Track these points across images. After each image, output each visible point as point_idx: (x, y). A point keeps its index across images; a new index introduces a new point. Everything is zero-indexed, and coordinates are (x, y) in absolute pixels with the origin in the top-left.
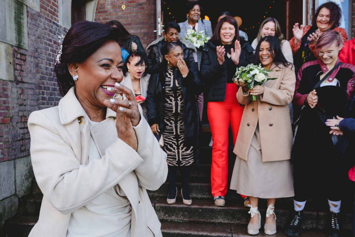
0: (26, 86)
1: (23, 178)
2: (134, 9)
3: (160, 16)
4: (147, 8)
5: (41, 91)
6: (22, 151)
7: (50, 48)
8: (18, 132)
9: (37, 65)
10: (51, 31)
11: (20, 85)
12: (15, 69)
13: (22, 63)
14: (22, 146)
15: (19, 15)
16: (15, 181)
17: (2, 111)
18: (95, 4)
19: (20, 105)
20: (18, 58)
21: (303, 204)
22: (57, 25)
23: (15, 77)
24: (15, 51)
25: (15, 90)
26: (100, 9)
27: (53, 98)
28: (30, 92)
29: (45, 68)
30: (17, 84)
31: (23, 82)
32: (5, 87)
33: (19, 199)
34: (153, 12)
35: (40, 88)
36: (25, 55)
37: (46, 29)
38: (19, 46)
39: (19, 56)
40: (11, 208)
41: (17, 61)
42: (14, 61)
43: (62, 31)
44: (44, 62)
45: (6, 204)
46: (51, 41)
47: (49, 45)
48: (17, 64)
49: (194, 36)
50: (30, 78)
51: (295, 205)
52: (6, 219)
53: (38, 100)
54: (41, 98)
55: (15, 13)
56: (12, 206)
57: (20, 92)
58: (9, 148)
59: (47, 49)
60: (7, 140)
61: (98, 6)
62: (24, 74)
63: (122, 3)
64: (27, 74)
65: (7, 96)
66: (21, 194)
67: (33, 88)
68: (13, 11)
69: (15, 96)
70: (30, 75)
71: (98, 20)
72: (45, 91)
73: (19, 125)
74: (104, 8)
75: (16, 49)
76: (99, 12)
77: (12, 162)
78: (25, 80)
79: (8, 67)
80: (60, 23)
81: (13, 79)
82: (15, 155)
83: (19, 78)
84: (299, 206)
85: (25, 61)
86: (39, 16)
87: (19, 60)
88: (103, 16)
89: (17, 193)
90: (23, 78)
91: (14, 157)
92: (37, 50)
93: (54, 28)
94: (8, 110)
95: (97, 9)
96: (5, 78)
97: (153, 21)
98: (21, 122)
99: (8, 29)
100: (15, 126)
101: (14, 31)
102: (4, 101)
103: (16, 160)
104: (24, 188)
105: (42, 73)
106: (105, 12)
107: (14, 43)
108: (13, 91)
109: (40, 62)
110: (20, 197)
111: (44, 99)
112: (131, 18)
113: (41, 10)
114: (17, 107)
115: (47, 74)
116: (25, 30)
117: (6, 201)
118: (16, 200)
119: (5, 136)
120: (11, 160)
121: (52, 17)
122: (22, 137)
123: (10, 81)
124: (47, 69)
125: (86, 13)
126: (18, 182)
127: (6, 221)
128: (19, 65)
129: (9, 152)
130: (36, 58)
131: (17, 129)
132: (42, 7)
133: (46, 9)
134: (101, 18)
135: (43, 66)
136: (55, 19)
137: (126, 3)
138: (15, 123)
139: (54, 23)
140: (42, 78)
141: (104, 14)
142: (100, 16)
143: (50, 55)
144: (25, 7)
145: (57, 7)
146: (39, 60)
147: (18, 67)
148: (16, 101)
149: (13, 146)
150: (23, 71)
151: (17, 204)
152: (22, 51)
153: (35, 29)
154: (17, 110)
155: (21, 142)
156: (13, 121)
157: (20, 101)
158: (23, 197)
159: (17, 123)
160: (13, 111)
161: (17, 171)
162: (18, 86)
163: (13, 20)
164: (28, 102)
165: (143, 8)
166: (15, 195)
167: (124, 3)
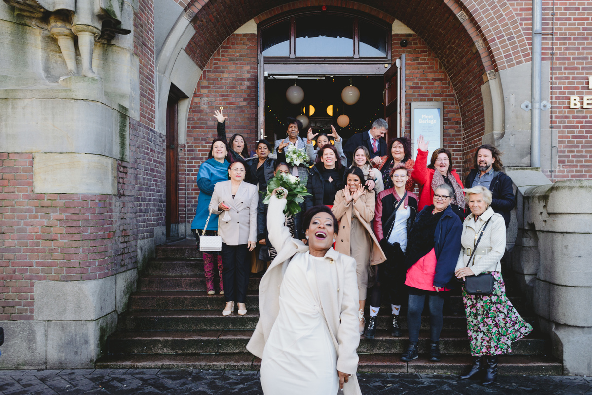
0: (126, 198)
1: (122, 294)
2: (234, 111)
3: (263, 126)
4: (247, 111)
5: (139, 203)
6: (122, 266)
7: (147, 157)
8: (120, 247)
9: (136, 177)
10: (148, 139)
11: (122, 199)
12: (119, 183)
13: (125, 176)
14: (122, 260)
15: (123, 127)
16: (116, 297)
17: (108, 226)
18: (189, 102)
19: (122, 219)
20: (121, 172)
21: (377, 309)
22: (154, 132)
23: (119, 191)
24: (119, 165)
25: (118, 204)
26: (195, 107)
27: (148, 209)
28: (130, 205)
29: (142, 179)
30: (120, 198)
31: (124, 195)
32: (110, 201)
33: (119, 315)
34: (254, 116)
35: (138, 199)
36: (127, 167)
37: (144, 137)
38: (122, 160)
39: (122, 169)
40: (112, 324)
41: (121, 175)
42: (118, 174)
43: (158, 137)
44: (142, 173)
45: (108, 319)
46: (148, 149)
47: (147, 154)
48: (120, 177)
49: (294, 153)
50: (130, 190)
51: (371, 310)
52: (108, 334)
53: (136, 213)
54: (138, 210)
55: (120, 126)
56: (112, 321)
57: (122, 206)
58: (112, 263)
59: (144, 158)
60: (111, 255)
61: (192, 104)
62: (126, 186)
63: (220, 104)
64: (128, 186)
65: (111, 211)
66: (120, 310)
67: (133, 200)
68: (119, 124)
69: (118, 210)
70: (130, 187)
71: (191, 119)
72: (142, 202)
73: (121, 239)
74: (199, 107)
75: (120, 162)
76: (194, 111)
77: (114, 276)
78: (126, 193)
79: (113, 181)
80: (156, 129)
81: (116, 193)
82: (117, 270)
83: (121, 192)
84: (375, 311)
85: (126, 173)
86: (139, 125)
87: (122, 173)
88: (198, 115)
89: (117, 309)
90: (125, 191)
91: (115, 272)
92: (136, 161)
93: (151, 135)
94: (112, 224)
95: (191, 108)
96: (110, 193)
97: (253, 126)
98: (122, 236)
99: (114, 143)
100: (117, 240)
101: (119, 144)
102: (110, 215)
103: (117, 275)
104: (122, 305)
105: (140, 184)
106: (201, 111)
107: (119, 156)
108: (117, 204)
109: (139, 172)
110: (119, 313)
111: (141, 210)
112: (230, 120)
113: (140, 119)
114: (119, 221)
115: (144, 185)
116: (127, 142)
117: (109, 316)
118: (116, 316)
119: (109, 251)
120: (113, 275)
121: (149, 124)
122: (123, 251)
123: (115, 195)
124: (144, 179)
125: (179, 112)
126: (118, 298)
127: (107, 337)
128: (122, 178)
129: (112, 268)
130: (136, 169)
131: (119, 243)
132: (141, 115)
133: (144, 118)
134: (196, 118)
135: (141, 176)
136: (152, 126)
137: (224, 104)
138: (117, 237)
139: (151, 130)
140: (140, 189)
141: (199, 114)
142: (195, 115)
143: (147, 163)
144: (128, 118)
145: (154, 112)
146: (138, 171)
147: (121, 181)
148: (118, 215)
149: (115, 260)
150: (124, 184)
151: (117, 320)
152: (125, 164)
153: (135, 139)
154: (119, 224)
155: (121, 257)
156: (116, 235)
157: (122, 215)
158: (122, 313)
159: (119, 237)
160: (116, 226)
161: (117, 287)
162: (121, 199)
163: (118, 134)
164: (128, 215)
165: (243, 111)
166: (115, 311)
167: (222, 104)
